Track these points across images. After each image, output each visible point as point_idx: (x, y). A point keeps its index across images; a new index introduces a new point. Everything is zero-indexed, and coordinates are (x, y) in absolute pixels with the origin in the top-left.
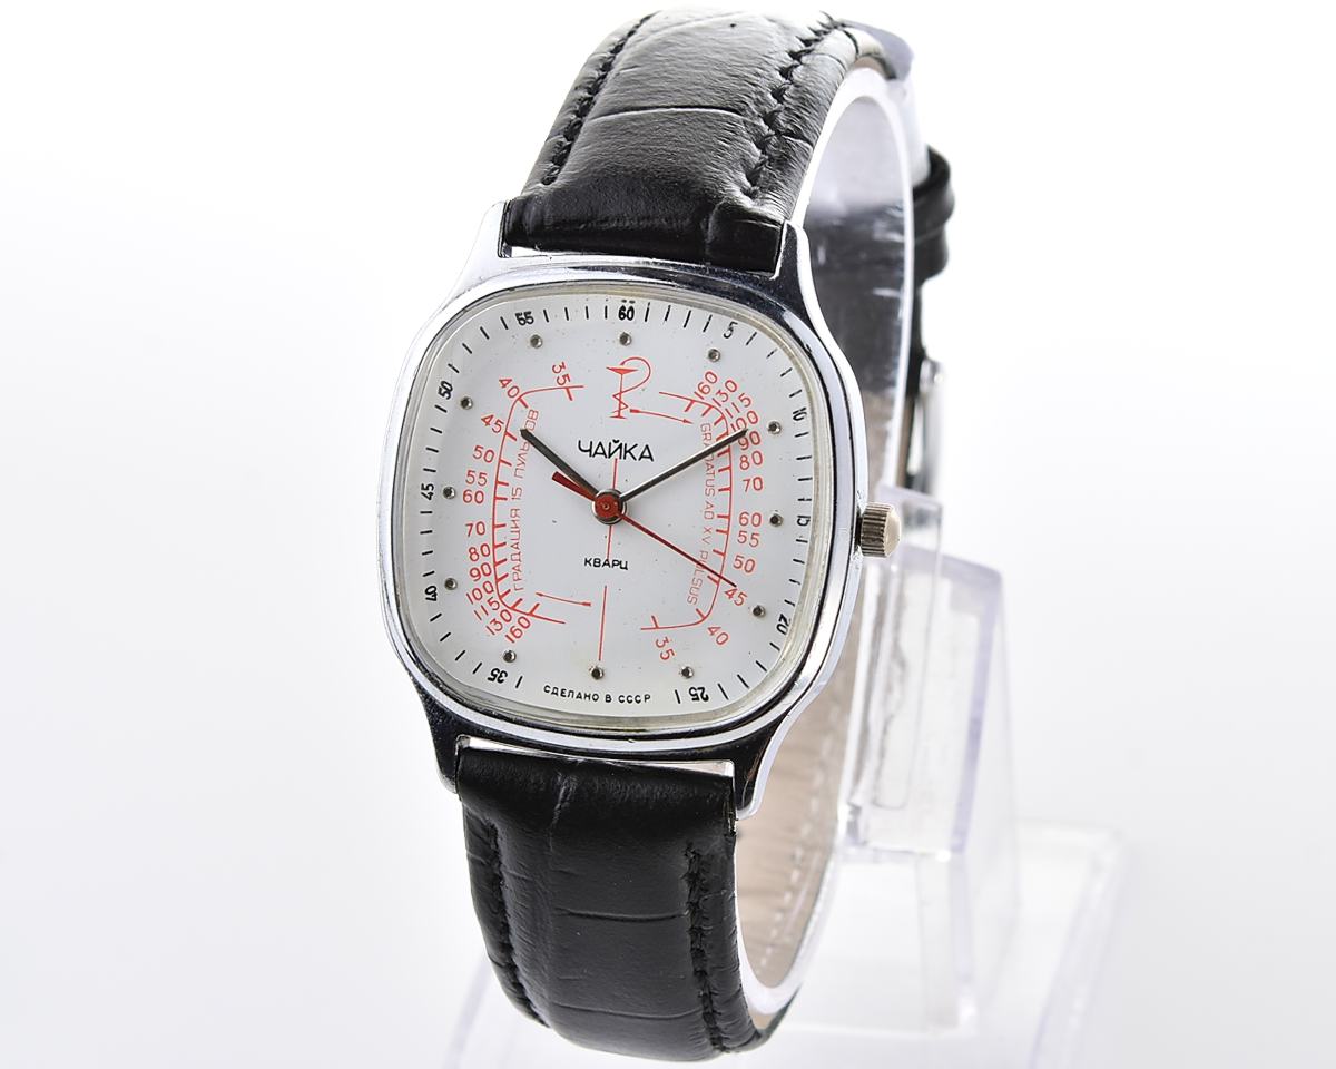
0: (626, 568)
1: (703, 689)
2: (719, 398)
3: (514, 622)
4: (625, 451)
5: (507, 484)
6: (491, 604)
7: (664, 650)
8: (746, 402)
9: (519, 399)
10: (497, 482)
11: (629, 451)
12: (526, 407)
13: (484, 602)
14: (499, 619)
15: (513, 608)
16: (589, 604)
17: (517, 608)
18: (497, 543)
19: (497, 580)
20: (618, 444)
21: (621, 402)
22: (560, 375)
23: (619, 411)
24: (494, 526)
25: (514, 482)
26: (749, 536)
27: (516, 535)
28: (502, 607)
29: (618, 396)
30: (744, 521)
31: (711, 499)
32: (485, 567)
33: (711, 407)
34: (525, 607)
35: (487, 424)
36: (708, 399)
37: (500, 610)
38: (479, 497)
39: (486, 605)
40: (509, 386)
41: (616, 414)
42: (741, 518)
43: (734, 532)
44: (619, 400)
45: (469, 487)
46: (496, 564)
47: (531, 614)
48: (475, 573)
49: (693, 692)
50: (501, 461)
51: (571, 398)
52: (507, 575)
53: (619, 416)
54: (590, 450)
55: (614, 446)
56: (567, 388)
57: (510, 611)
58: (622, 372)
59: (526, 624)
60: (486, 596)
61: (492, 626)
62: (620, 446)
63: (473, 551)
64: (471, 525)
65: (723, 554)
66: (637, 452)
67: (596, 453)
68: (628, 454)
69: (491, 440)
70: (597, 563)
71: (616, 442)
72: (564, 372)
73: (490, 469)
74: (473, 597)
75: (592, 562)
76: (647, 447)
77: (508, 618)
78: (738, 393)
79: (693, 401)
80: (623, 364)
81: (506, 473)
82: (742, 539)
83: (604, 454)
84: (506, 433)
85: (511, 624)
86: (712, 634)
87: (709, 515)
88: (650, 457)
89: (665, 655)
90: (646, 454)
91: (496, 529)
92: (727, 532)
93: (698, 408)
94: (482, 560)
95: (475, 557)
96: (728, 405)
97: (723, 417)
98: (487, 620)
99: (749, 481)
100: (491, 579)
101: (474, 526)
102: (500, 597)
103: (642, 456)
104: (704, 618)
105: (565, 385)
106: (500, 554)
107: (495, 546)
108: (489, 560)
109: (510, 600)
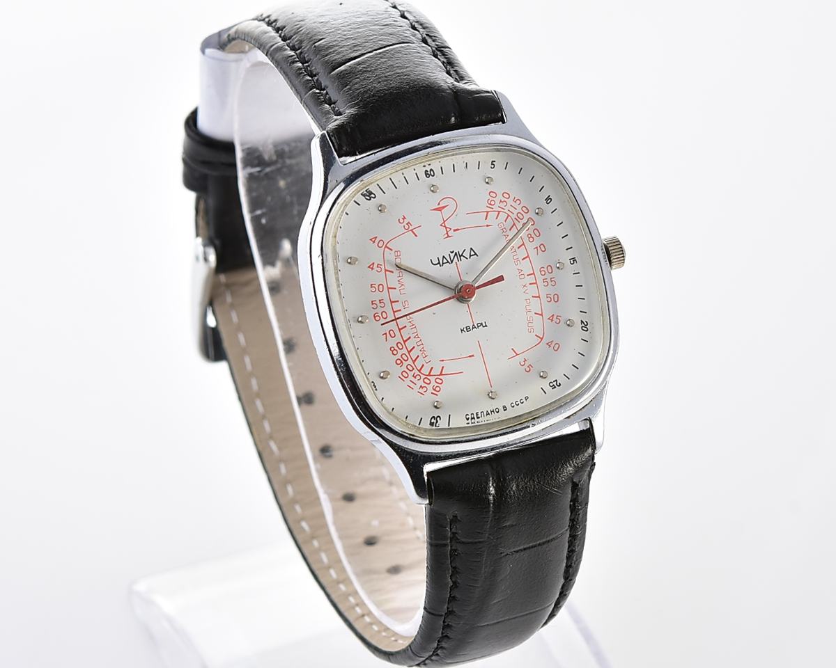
0: (486, 326)
1: (556, 381)
2: (502, 205)
3: (433, 383)
4: (460, 256)
5: (398, 301)
6: (415, 377)
7: (526, 366)
8: (518, 202)
9: (386, 247)
10: (392, 302)
11: (462, 255)
12: (391, 250)
13: (411, 378)
14: (424, 385)
15: (429, 375)
16: (473, 356)
17: (432, 374)
18: (405, 339)
19: (414, 361)
20: (454, 253)
21: (446, 228)
22: (405, 224)
23: (447, 233)
24: (400, 330)
25: (402, 298)
26: (549, 280)
27: (415, 330)
28: (423, 377)
29: (443, 225)
30: (543, 273)
31: (519, 267)
32: (404, 356)
33: (499, 212)
34: (436, 371)
35: (372, 269)
36: (496, 208)
37: (422, 379)
38: (384, 315)
39: (413, 379)
40: (377, 241)
41: (446, 236)
42: (541, 272)
43: (540, 281)
44: (445, 226)
45: (376, 311)
46: (409, 352)
47: (441, 374)
48: (399, 362)
49: (551, 384)
50: (389, 288)
51: (416, 236)
52: (418, 356)
53: (448, 236)
54: (439, 263)
55: (452, 255)
56: (412, 230)
57: (428, 377)
58: (440, 209)
59: (441, 382)
60: (411, 374)
61: (421, 391)
62: (456, 253)
63: (392, 349)
64: (386, 334)
65: (539, 297)
66: (467, 254)
67: (443, 263)
68: (462, 257)
69: (378, 278)
70: (468, 329)
71: (452, 252)
72: (406, 221)
73: (385, 295)
74: (403, 377)
75: (465, 329)
76: (471, 249)
77: (429, 382)
78: (512, 198)
79: (488, 212)
80: (439, 204)
81: (395, 295)
82: (546, 284)
83: (448, 262)
84: (386, 270)
85: (431, 385)
86: (550, 346)
87: (522, 277)
88: (476, 254)
89: (528, 369)
90: (472, 253)
91: (401, 331)
92: (536, 283)
93: (492, 215)
94: (400, 352)
95: (395, 352)
96: (508, 207)
97: (509, 215)
98: (417, 388)
99: (537, 248)
100: (410, 362)
101: (388, 334)
102: (419, 371)
103: (470, 256)
104: (542, 339)
105: (410, 229)
106: (409, 345)
107: (405, 341)
108: (404, 351)
109: (426, 371)
